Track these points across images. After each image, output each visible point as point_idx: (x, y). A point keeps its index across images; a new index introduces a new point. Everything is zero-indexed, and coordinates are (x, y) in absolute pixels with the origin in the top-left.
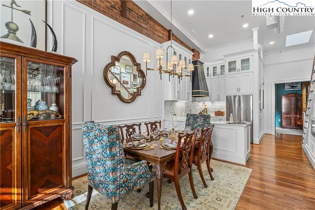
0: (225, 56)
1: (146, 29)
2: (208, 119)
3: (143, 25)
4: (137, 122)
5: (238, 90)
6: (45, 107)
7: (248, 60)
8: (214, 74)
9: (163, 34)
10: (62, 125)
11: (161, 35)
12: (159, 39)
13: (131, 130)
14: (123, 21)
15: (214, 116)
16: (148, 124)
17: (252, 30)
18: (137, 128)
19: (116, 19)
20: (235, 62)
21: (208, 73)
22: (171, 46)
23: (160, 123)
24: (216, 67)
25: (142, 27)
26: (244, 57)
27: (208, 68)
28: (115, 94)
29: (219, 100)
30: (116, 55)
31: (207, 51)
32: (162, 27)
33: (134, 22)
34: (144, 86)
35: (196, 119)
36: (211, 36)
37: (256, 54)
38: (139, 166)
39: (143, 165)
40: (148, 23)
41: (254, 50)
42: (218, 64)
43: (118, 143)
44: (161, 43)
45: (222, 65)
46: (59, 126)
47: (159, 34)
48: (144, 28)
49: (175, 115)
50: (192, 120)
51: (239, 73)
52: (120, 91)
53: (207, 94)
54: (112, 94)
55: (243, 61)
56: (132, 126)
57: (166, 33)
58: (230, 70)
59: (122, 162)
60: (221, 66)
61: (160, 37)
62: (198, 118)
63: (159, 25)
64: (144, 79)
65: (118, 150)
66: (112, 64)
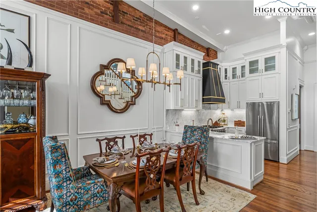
0: (245, 55)
1: (144, 32)
2: (205, 133)
3: (140, 27)
4: (120, 134)
5: (261, 95)
6: (25, 120)
7: (274, 58)
8: (234, 76)
9: (166, 35)
10: (33, 138)
11: (163, 36)
12: (159, 41)
13: (112, 143)
14: (114, 27)
15: (233, 126)
16: (135, 136)
17: (279, 20)
18: (120, 141)
19: (106, 26)
20: (257, 61)
21: (226, 76)
22: (154, 53)
23: (151, 135)
24: (236, 68)
25: (139, 29)
26: (269, 54)
27: (226, 70)
28: (103, 104)
29: (239, 107)
30: (105, 64)
31: (226, 50)
32: (166, 27)
33: (129, 25)
34: (140, 94)
35: (193, 132)
36: (227, 32)
37: (284, 51)
38: (93, 185)
39: (99, 184)
40: (147, 25)
41: (280, 46)
42: (238, 65)
43: (64, 160)
44: (162, 45)
45: (242, 65)
46: (30, 139)
47: (161, 35)
48: (142, 30)
49: (178, 125)
50: (189, 133)
51: (262, 75)
52: (109, 101)
53: (223, 101)
54: (101, 104)
55: (267, 60)
56: (114, 139)
57: (171, 34)
58: (252, 71)
59: (70, 180)
60: (233, 69)
61: (162, 38)
62: (195, 130)
63: (161, 25)
64: (140, 87)
65: (64, 168)
66: (101, 73)
